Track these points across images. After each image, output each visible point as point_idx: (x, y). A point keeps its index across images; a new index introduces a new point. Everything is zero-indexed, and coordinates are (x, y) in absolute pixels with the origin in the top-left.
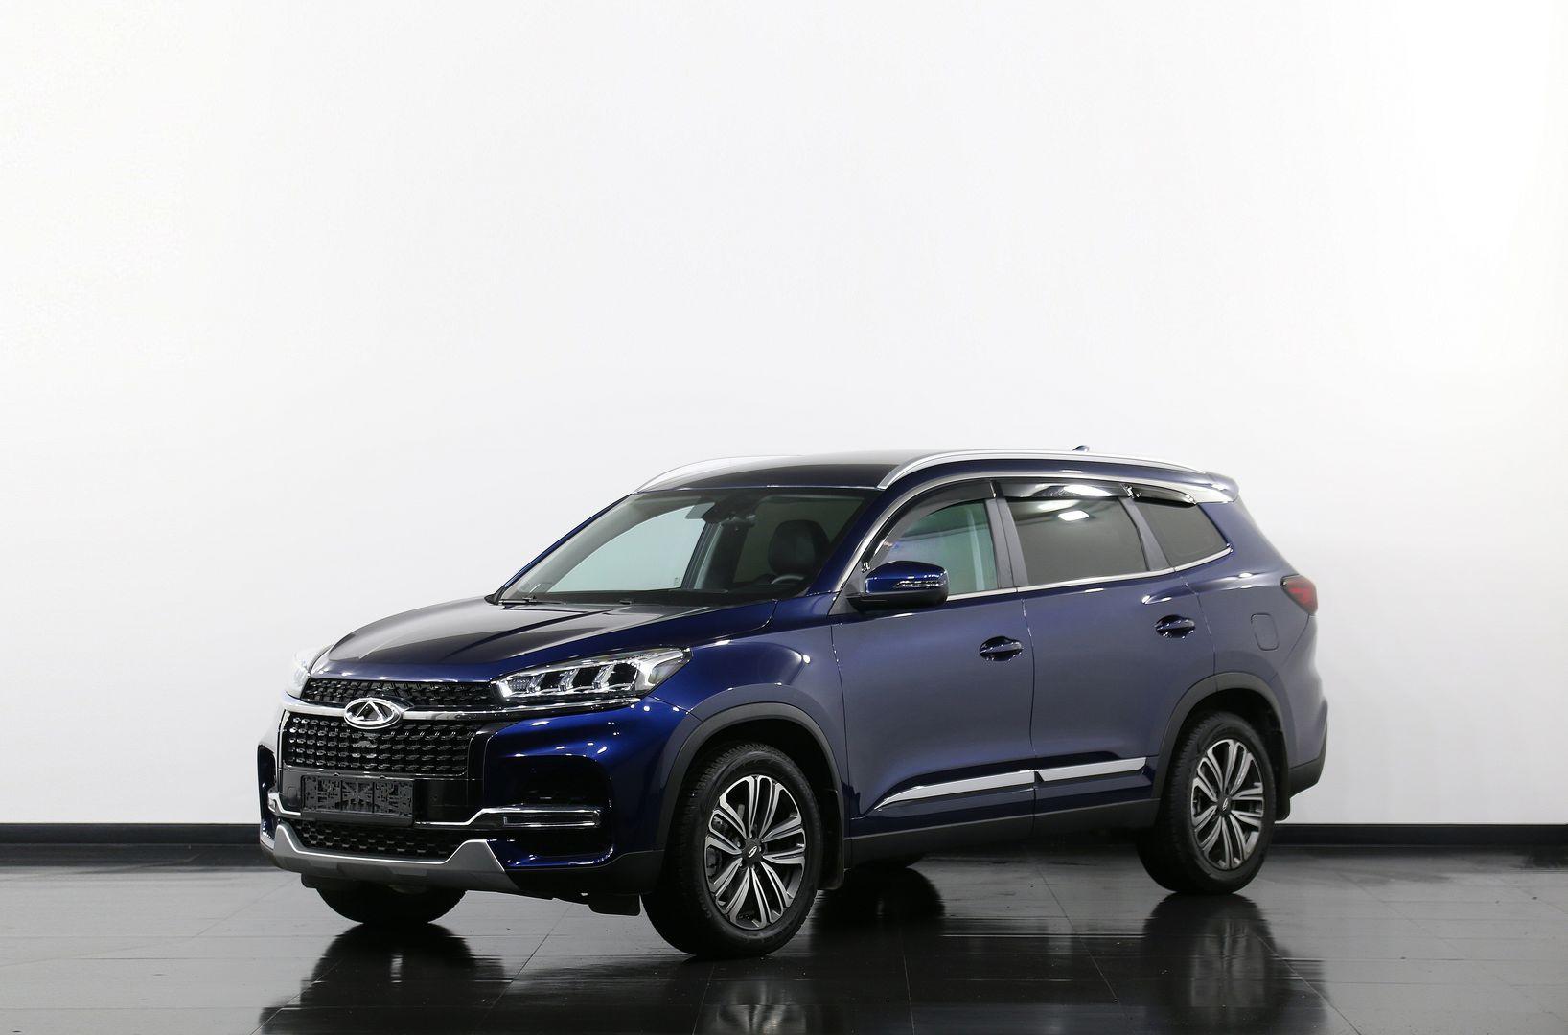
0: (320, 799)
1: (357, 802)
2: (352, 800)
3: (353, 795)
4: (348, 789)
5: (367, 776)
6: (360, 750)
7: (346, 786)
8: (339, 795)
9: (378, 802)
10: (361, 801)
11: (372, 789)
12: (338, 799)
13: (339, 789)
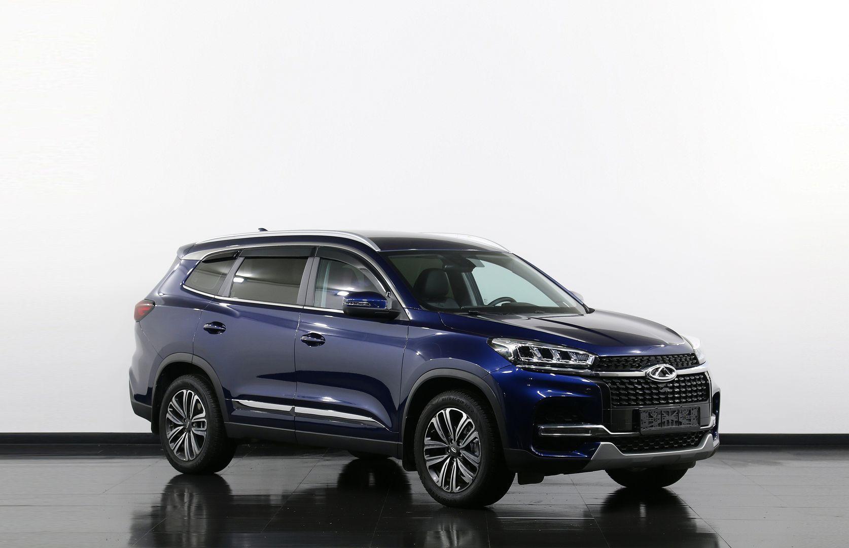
0: (650, 423)
1: (670, 421)
2: (668, 421)
3: (667, 418)
4: (665, 415)
5: (672, 406)
6: (664, 393)
7: (664, 413)
8: (660, 418)
9: (680, 420)
10: (672, 420)
11: (678, 413)
12: (659, 421)
13: (660, 416)
